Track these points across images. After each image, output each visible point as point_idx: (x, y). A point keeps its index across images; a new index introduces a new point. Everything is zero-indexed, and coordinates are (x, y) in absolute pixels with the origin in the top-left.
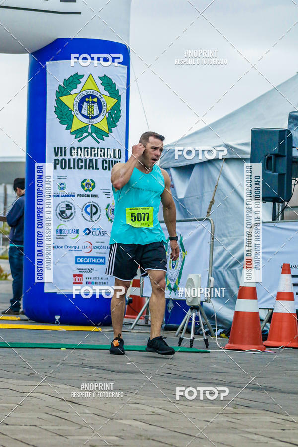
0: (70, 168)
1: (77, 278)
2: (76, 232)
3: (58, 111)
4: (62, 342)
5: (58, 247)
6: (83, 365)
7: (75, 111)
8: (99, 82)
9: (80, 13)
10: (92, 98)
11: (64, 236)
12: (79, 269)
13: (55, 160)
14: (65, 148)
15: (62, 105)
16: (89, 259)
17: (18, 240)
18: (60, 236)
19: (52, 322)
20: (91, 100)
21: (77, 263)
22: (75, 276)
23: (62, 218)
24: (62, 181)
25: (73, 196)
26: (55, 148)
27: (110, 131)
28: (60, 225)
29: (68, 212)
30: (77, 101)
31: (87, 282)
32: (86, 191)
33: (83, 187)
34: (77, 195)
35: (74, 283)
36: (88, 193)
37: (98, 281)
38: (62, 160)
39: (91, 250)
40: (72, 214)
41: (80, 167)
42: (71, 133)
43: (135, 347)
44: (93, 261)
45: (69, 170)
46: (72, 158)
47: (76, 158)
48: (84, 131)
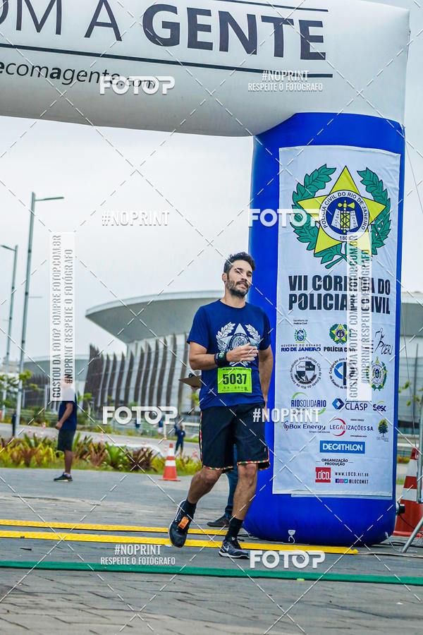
0: (312, 308)
1: (322, 473)
2: (321, 403)
5: (293, 427)
6: (330, 604)
7: (321, 221)
8: (358, 179)
9: (331, 76)
10: (348, 203)
12: (325, 460)
13: (291, 296)
14: (306, 277)
16: (340, 445)
19: (284, 539)
20: (345, 205)
21: (322, 451)
22: (318, 470)
23: (301, 382)
24: (301, 327)
26: (290, 277)
27: (374, 252)
28: (297, 394)
29: (309, 374)
30: (324, 208)
31: (336, 480)
33: (332, 336)
34: (322, 349)
35: (317, 481)
36: (340, 345)
37: (353, 478)
38: (301, 296)
39: (344, 432)
40: (315, 376)
41: (328, 306)
42: (315, 255)
43: (409, 579)
44: (346, 447)
45: (312, 310)
46: (316, 293)
47: (323, 292)
48: (335, 252)
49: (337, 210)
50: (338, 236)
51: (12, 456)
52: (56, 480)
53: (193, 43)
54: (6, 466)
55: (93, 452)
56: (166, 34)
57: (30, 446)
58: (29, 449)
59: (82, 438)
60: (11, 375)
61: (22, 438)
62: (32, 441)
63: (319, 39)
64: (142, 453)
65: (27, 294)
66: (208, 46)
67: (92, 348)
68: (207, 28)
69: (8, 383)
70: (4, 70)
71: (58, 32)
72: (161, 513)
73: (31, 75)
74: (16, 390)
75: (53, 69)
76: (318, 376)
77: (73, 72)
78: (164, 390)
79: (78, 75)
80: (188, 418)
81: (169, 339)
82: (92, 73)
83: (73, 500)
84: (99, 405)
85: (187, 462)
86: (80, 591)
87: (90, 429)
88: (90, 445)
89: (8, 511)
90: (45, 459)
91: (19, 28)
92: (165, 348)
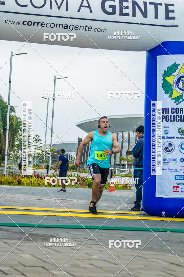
0: (171, 121)
1: (176, 188)
2: (175, 160)
3: (164, 86)
4: (168, 228)
5: (164, 170)
6: (181, 242)
7: (174, 86)
9: (178, 26)
11: (168, 163)
12: (177, 183)
13: (162, 116)
14: (168, 108)
15: (166, 82)
16: (183, 177)
17: (140, 165)
18: (165, 162)
19: (161, 215)
21: (176, 179)
22: (174, 187)
23: (167, 151)
24: (167, 129)
25: (173, 138)
26: (162, 109)
28: (165, 156)
29: (170, 148)
30: (175, 80)
31: (182, 191)
32: (181, 135)
33: (179, 132)
34: (175, 138)
35: (174, 192)
36: (182, 136)
38: (166, 116)
40: (172, 149)
41: (178, 120)
42: (172, 99)
45: (171, 122)
46: (172, 115)
47: (175, 114)
48: (180, 98)
49: (181, 81)
50: (181, 92)
53: (122, 14)
55: (81, 181)
56: (110, 10)
59: (76, 175)
60: (47, 150)
61: (52, 175)
62: (56, 176)
63: (173, 11)
65: (53, 117)
66: (128, 15)
67: (79, 138)
68: (127, 7)
69: (46, 153)
70: (45, 26)
71: (67, 10)
72: (110, 205)
73: (56, 28)
74: (49, 156)
75: (65, 25)
76: (174, 149)
77: (73, 26)
79: (75, 27)
80: (119, 166)
82: (80, 27)
83: (74, 200)
86: (80, 237)
87: (79, 172)
88: (80, 178)
89: (48, 204)
91: (51, 8)
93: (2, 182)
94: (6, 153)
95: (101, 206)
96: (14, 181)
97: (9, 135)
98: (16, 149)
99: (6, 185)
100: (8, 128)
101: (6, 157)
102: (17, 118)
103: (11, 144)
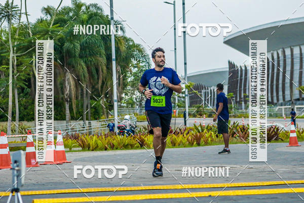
51: (188, 139)
52: (219, 153)
54: (184, 147)
57: (199, 132)
58: (198, 134)
59: (232, 123)
61: (192, 126)
62: (200, 128)
64: (272, 129)
65: (184, 32)
67: (230, 63)
72: (295, 169)
74: (184, 95)
78: (280, 86)
80: (298, 102)
81: (280, 52)
83: (235, 166)
84: (238, 100)
85: (303, 132)
87: (235, 116)
88: (238, 128)
90: (210, 139)
92: (278, 57)
93: (114, 145)
94: (115, 98)
95: (281, 172)
96: (133, 142)
97: (116, 68)
98: (130, 90)
99: (120, 149)
100: (114, 57)
101: (116, 104)
102: (127, 40)
103: (121, 82)
